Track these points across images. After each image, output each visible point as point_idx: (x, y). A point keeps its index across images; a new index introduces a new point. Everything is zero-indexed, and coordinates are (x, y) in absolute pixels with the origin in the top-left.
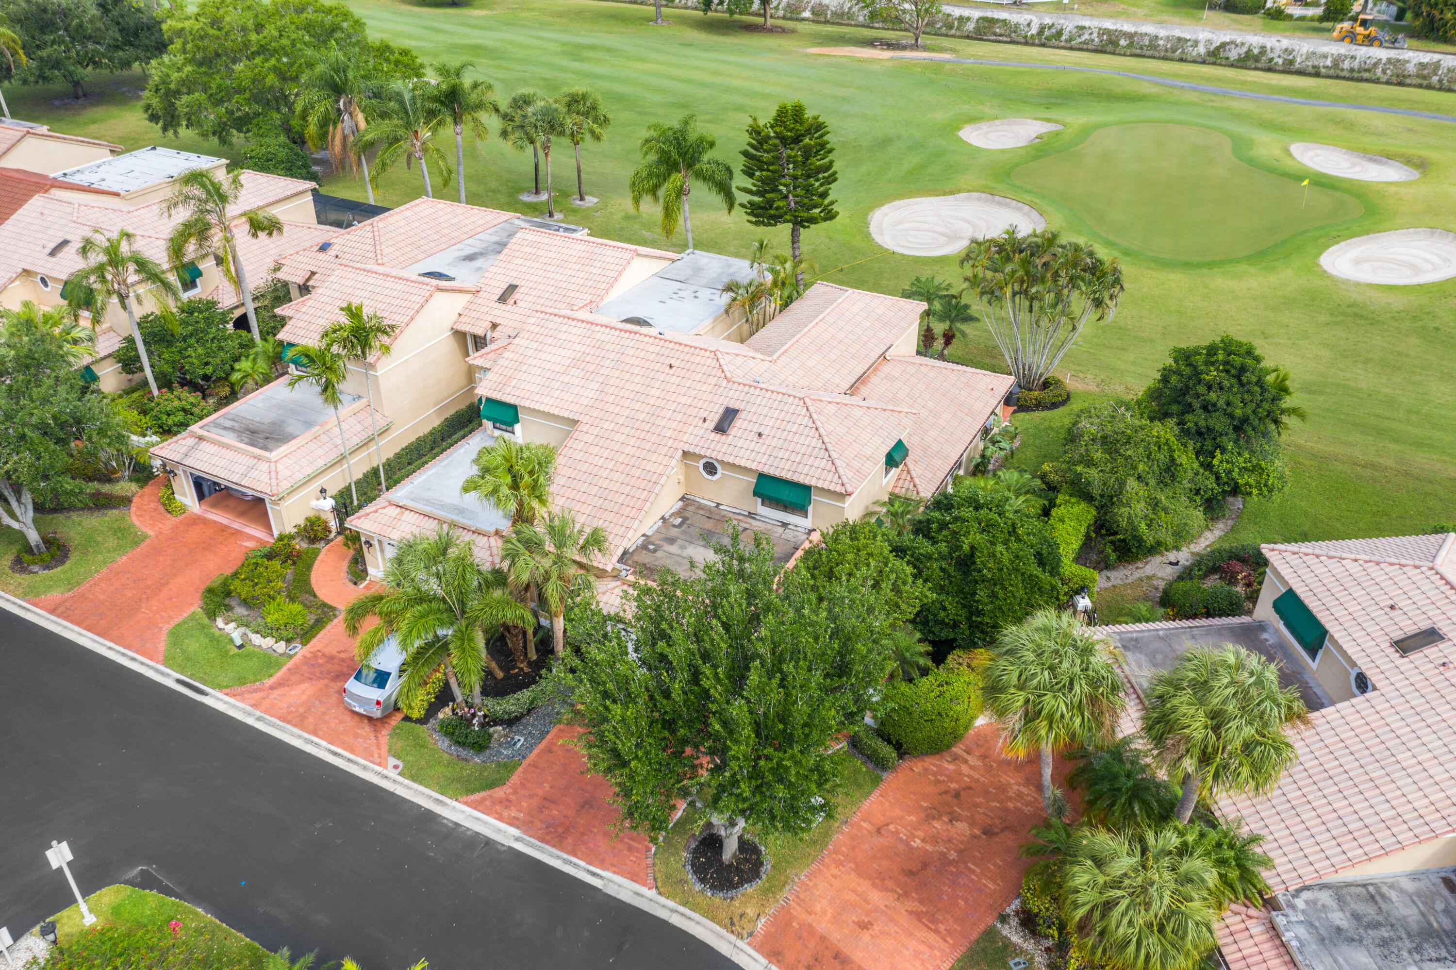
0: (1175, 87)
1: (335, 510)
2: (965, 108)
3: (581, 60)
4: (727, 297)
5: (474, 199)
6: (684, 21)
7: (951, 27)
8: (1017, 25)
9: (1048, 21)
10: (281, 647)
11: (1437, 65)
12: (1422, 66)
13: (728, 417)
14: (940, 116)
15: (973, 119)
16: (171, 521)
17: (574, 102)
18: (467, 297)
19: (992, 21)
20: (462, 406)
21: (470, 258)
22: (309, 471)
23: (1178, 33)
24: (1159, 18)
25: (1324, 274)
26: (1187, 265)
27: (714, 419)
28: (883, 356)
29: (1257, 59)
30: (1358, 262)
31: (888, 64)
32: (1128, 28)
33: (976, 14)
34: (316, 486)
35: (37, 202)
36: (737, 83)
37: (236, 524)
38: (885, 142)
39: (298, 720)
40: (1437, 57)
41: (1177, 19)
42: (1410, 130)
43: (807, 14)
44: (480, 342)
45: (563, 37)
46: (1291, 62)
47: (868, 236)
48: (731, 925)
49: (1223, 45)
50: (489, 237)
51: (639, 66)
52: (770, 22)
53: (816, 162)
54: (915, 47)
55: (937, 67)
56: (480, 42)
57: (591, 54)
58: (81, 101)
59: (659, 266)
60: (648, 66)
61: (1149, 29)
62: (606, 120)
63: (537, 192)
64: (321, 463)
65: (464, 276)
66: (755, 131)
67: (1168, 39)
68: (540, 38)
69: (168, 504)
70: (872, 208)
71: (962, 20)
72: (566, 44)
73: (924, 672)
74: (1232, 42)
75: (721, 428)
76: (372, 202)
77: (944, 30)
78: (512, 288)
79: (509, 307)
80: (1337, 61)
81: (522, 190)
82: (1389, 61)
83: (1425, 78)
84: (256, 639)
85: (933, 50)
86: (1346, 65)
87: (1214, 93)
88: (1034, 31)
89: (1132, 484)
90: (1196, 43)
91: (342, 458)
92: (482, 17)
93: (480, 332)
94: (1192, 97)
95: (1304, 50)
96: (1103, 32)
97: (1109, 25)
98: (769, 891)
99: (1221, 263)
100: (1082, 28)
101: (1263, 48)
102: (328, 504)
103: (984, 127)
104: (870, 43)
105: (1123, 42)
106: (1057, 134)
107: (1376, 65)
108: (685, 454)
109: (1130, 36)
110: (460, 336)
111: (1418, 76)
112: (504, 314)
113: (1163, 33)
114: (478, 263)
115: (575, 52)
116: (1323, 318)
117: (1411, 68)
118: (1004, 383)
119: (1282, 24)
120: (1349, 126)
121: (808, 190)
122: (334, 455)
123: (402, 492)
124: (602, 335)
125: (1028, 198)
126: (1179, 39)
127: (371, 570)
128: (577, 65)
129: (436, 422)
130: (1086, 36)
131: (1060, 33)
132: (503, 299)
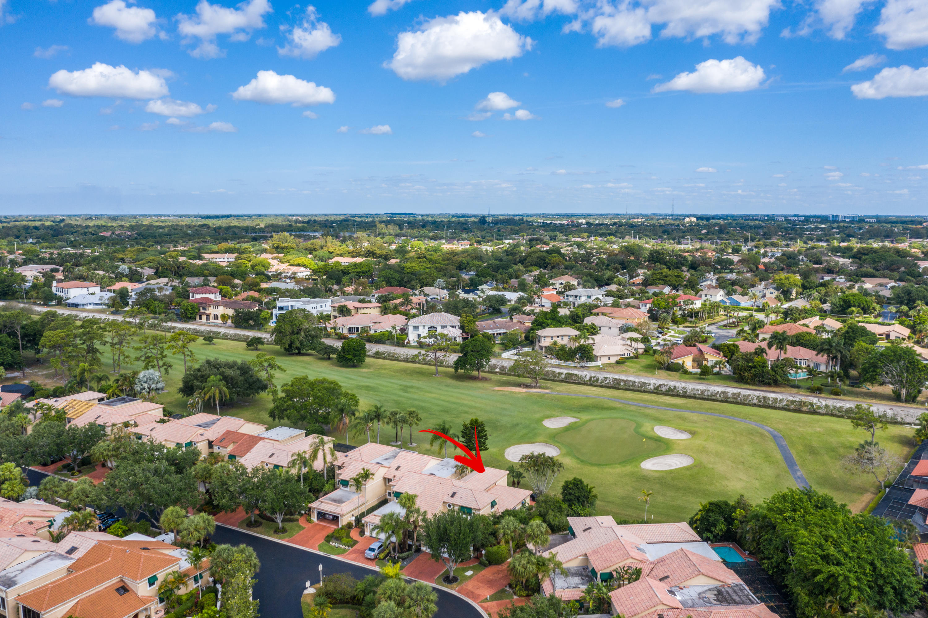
0: (629, 404)
1: (355, 521)
2: (548, 413)
3: (407, 392)
4: (455, 469)
5: (381, 443)
6: (447, 375)
7: (555, 377)
8: (581, 376)
9: (593, 375)
10: (347, 547)
11: (739, 393)
12: (734, 394)
13: (453, 495)
14: (537, 416)
15: (549, 417)
16: (310, 525)
17: (411, 413)
18: (387, 469)
19: (571, 375)
20: (383, 499)
21: (386, 459)
22: (350, 509)
23: (643, 380)
24: (638, 374)
25: (641, 469)
26: (599, 465)
27: (451, 494)
28: (495, 483)
29: (673, 391)
30: (654, 464)
31: (524, 394)
32: (624, 378)
33: (565, 371)
34: (351, 514)
35: (261, 443)
36: (466, 402)
37: (328, 525)
38: (517, 425)
39: (355, 560)
40: (739, 390)
41: (646, 374)
42: (706, 421)
43: (498, 370)
44: (390, 480)
45: (400, 382)
46: (686, 392)
47: (504, 456)
48: (451, 589)
49: (660, 385)
50: (390, 454)
51: (430, 395)
52: (482, 374)
53: (481, 434)
54: (536, 387)
55: (542, 396)
56: (368, 384)
57: (411, 390)
58: (226, 407)
59: (438, 462)
60: (433, 395)
61: (632, 379)
62: (421, 419)
63: (396, 442)
64: (352, 508)
65: (385, 463)
66: (465, 426)
67: (639, 383)
68: (391, 383)
69: (309, 521)
70: (506, 448)
71: (560, 374)
72: (401, 385)
73: (495, 545)
74: (664, 384)
75: (452, 496)
76: (348, 444)
77: (552, 378)
78: (399, 467)
79: (398, 471)
80: (703, 392)
81: (391, 441)
82: (722, 392)
83: (735, 398)
84: (341, 546)
85: (543, 388)
86: (706, 393)
87: (642, 407)
88: (588, 379)
89: (550, 511)
90: (650, 384)
91: (357, 508)
92: (367, 373)
93: (390, 477)
94: (633, 408)
95: (690, 388)
96: (615, 379)
97: (617, 377)
98: (460, 584)
99: (609, 464)
100: (606, 378)
101: (675, 387)
102: (354, 518)
103: (552, 420)
104: (519, 385)
105: (622, 384)
106: (575, 423)
107: (717, 393)
108: (444, 502)
109: (625, 381)
110: (385, 479)
111: (733, 398)
112: (397, 473)
113: (637, 380)
114: (389, 461)
115: (405, 389)
116: (633, 480)
117: (730, 395)
118: (530, 492)
119: (687, 376)
120: (684, 419)
121: (480, 442)
122: (355, 507)
123: (375, 513)
124: (424, 476)
125: (557, 444)
126: (643, 383)
127: (366, 533)
128: (406, 394)
129: (377, 503)
130: (608, 381)
131: (598, 380)
132: (397, 469)
